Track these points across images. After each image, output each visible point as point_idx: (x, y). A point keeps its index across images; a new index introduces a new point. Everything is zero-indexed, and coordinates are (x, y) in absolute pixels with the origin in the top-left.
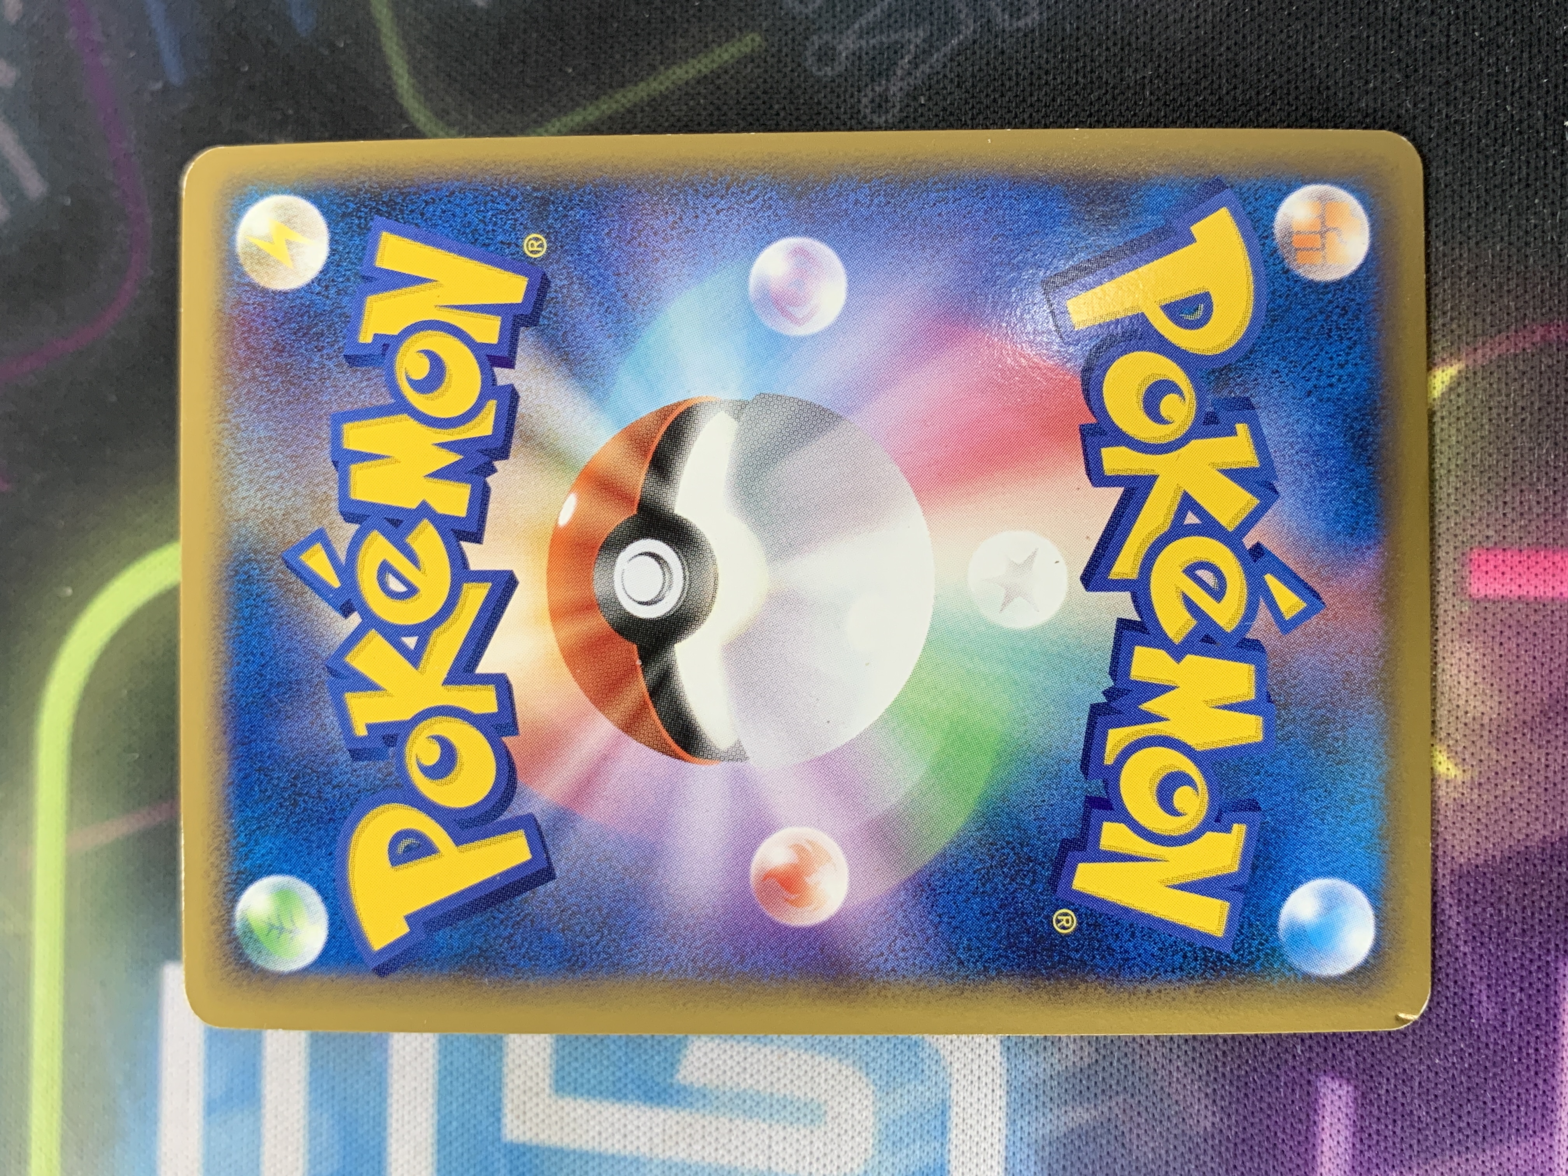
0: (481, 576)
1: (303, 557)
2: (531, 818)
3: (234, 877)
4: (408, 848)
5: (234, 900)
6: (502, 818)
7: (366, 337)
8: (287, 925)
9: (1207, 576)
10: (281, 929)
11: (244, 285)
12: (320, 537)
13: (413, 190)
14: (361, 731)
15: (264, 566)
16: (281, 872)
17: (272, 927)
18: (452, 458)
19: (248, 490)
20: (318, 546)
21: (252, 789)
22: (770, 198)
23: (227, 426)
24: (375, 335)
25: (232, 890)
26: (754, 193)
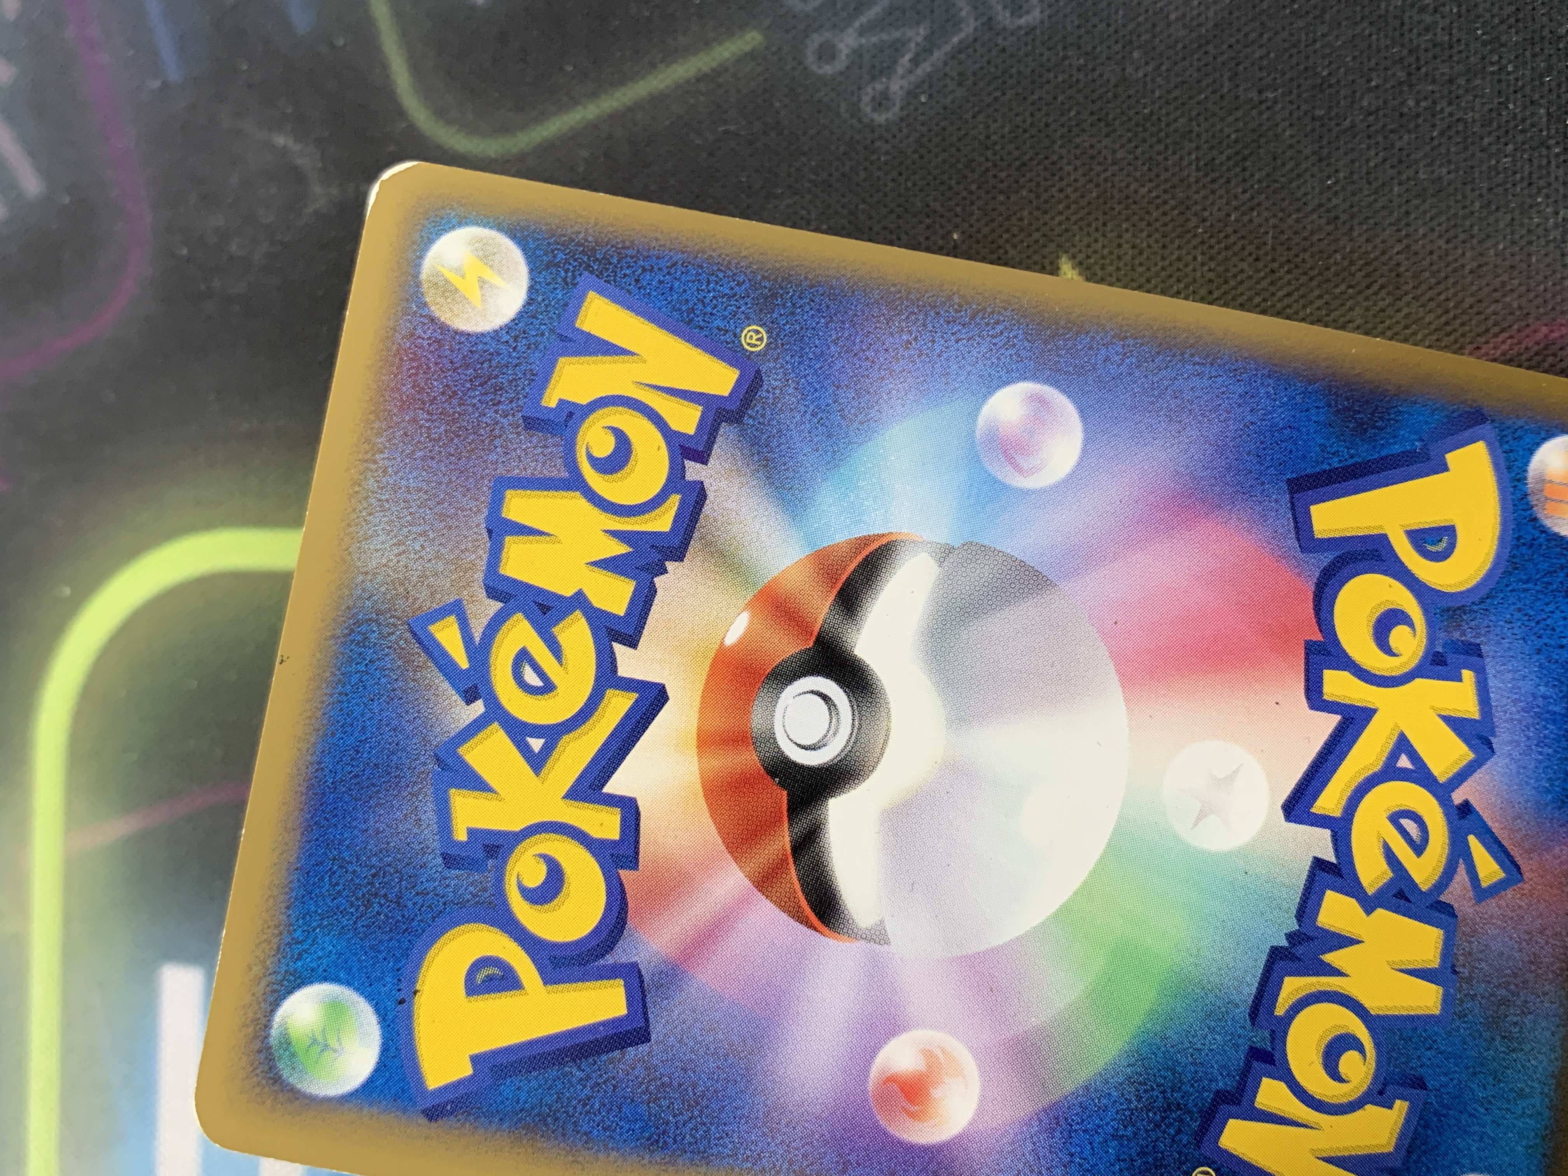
0: (629, 685)
1: (432, 628)
2: (634, 966)
3: (279, 977)
4: (490, 978)
5: (276, 1004)
6: (602, 962)
7: (550, 400)
8: (333, 1043)
9: (1409, 825)
10: (326, 1047)
11: (421, 316)
12: (457, 610)
13: (630, 252)
14: (461, 836)
15: (386, 630)
16: (336, 980)
17: (315, 1041)
18: (620, 549)
19: (383, 543)
20: (452, 619)
21: (322, 879)
22: (1015, 337)
23: (374, 467)
24: (560, 400)
25: (273, 991)
26: (999, 328)
